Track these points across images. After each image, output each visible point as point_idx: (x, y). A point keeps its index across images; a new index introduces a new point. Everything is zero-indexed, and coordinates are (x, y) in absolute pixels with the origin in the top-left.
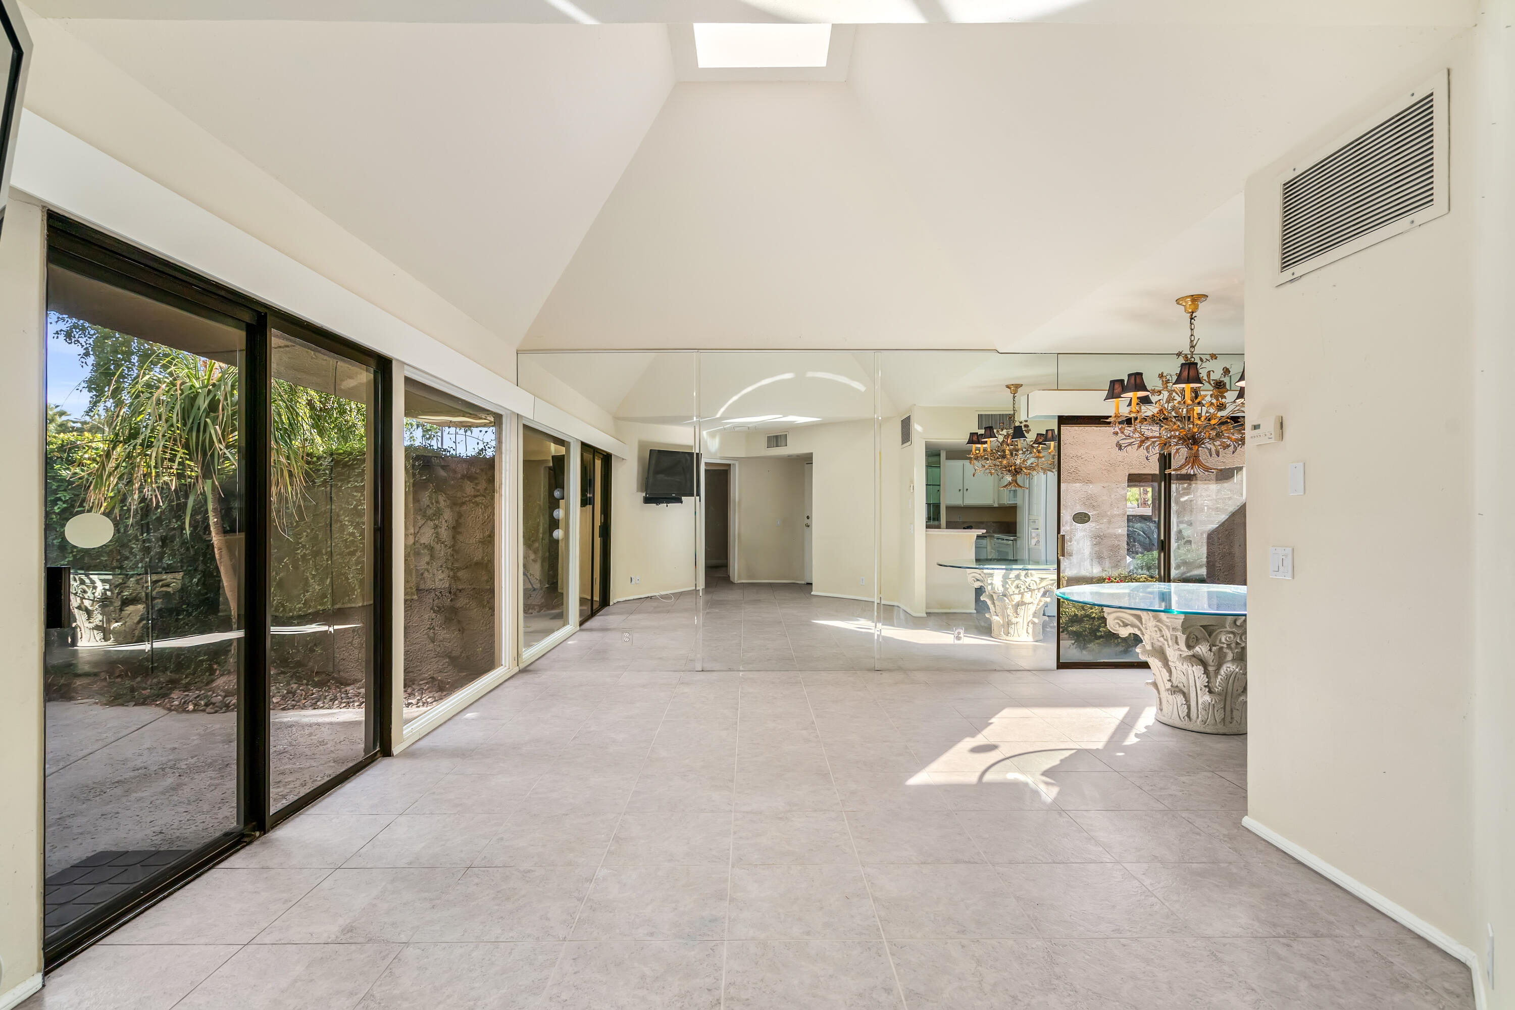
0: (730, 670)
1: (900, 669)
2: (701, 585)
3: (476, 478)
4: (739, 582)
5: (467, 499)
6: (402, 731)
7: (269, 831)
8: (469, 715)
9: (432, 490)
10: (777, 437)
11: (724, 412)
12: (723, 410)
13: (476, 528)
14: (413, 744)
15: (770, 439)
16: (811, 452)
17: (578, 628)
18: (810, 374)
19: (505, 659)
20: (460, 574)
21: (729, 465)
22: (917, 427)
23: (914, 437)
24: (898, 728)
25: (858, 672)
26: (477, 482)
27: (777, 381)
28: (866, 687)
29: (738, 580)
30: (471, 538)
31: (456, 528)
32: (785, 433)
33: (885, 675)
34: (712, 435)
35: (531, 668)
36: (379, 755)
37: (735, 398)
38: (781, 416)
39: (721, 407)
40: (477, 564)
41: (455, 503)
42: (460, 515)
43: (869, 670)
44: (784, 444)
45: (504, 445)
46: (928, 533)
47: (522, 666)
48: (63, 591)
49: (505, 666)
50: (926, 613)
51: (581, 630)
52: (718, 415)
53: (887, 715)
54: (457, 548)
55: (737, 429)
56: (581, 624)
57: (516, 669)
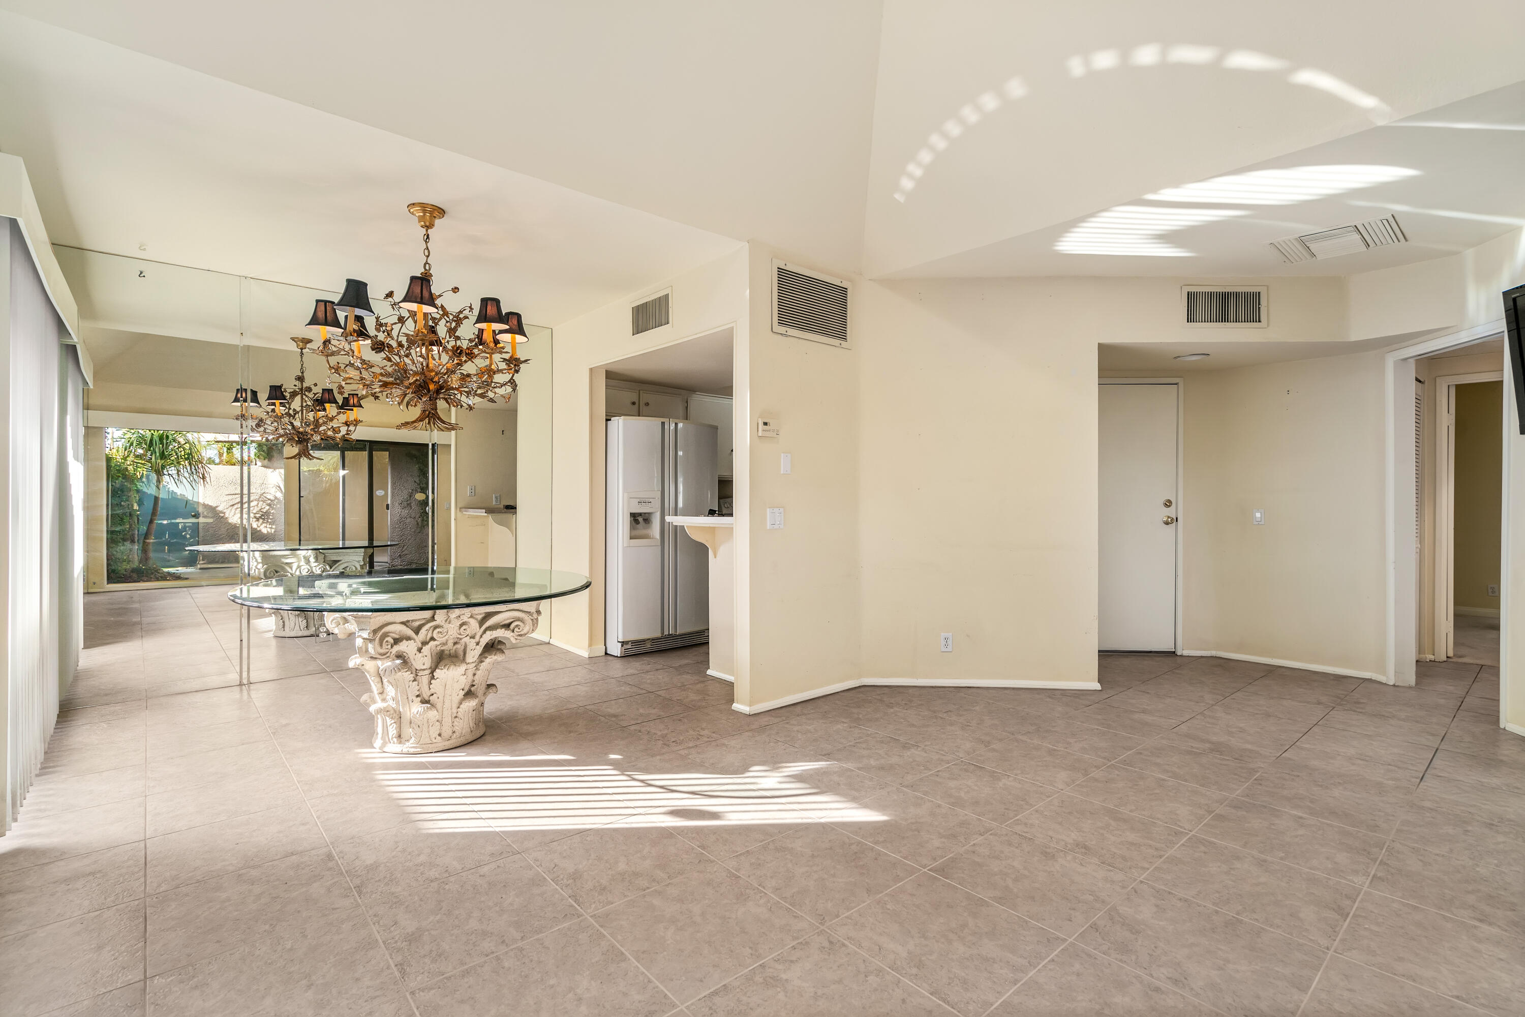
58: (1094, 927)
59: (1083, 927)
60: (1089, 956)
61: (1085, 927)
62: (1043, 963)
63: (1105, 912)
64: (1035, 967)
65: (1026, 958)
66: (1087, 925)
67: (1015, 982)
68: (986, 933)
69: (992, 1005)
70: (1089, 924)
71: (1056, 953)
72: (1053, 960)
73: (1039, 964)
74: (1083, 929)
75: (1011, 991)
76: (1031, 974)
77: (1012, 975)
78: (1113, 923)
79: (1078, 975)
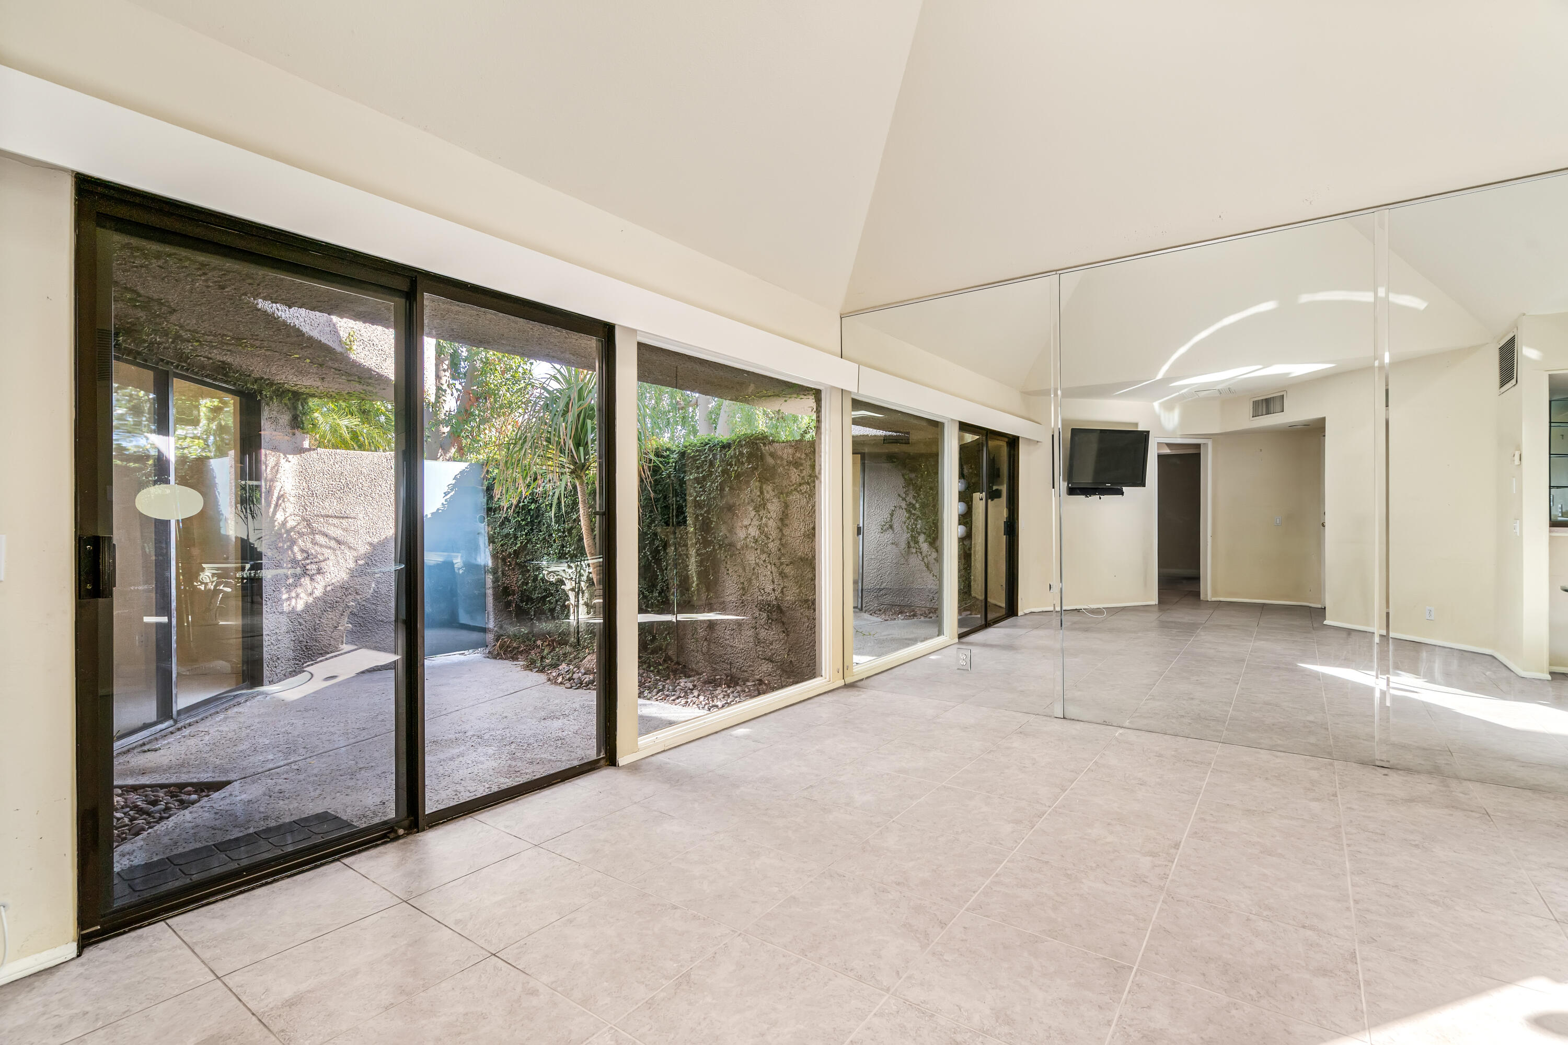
0: (1105, 723)
1: (1435, 771)
2: (1154, 601)
3: (801, 465)
4: (1214, 599)
5: (792, 488)
6: (637, 742)
7: (424, 830)
8: (740, 731)
9: (757, 478)
10: (1267, 401)
11: (1168, 371)
12: (1165, 368)
13: (801, 520)
14: (652, 755)
15: (1256, 404)
16: (1319, 415)
17: (957, 640)
18: (1305, 298)
19: (826, 670)
20: (787, 570)
21: (1198, 446)
22: (1527, 353)
23: (1523, 370)
24: (1356, 902)
25: (1336, 763)
26: (802, 468)
27: (1251, 316)
28: (1335, 795)
29: (1213, 596)
30: (796, 529)
31: (784, 519)
32: (1282, 394)
33: (1395, 778)
34: (1168, 407)
35: (859, 684)
36: (602, 762)
37: (1182, 350)
38: (1260, 367)
39: (1163, 364)
40: (801, 559)
41: (781, 493)
42: (786, 506)
43: (1363, 763)
44: (1278, 408)
45: (823, 424)
46: (1554, 534)
47: (849, 680)
48: (101, 561)
49: (826, 678)
50: (1551, 673)
51: (959, 643)
52: (1160, 376)
53: (1348, 865)
54: (784, 541)
55: (1202, 394)
56: (961, 636)
57: (841, 683)
58: (943, 924)
59: (953, 923)
60: (947, 899)
61: (951, 923)
62: (981, 889)
63: (933, 941)
64: (987, 886)
65: (995, 891)
66: (949, 925)
67: (997, 875)
68: (1033, 906)
69: (1008, 861)
70: (948, 927)
71: (973, 898)
72: (974, 892)
73: (984, 888)
74: (953, 921)
75: (998, 870)
76: (988, 881)
77: (1002, 879)
78: (926, 931)
79: (954, 885)
